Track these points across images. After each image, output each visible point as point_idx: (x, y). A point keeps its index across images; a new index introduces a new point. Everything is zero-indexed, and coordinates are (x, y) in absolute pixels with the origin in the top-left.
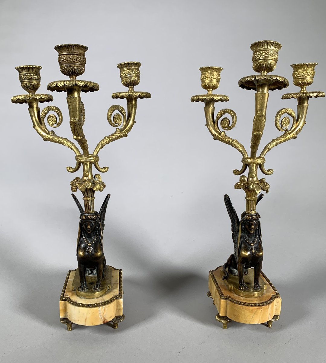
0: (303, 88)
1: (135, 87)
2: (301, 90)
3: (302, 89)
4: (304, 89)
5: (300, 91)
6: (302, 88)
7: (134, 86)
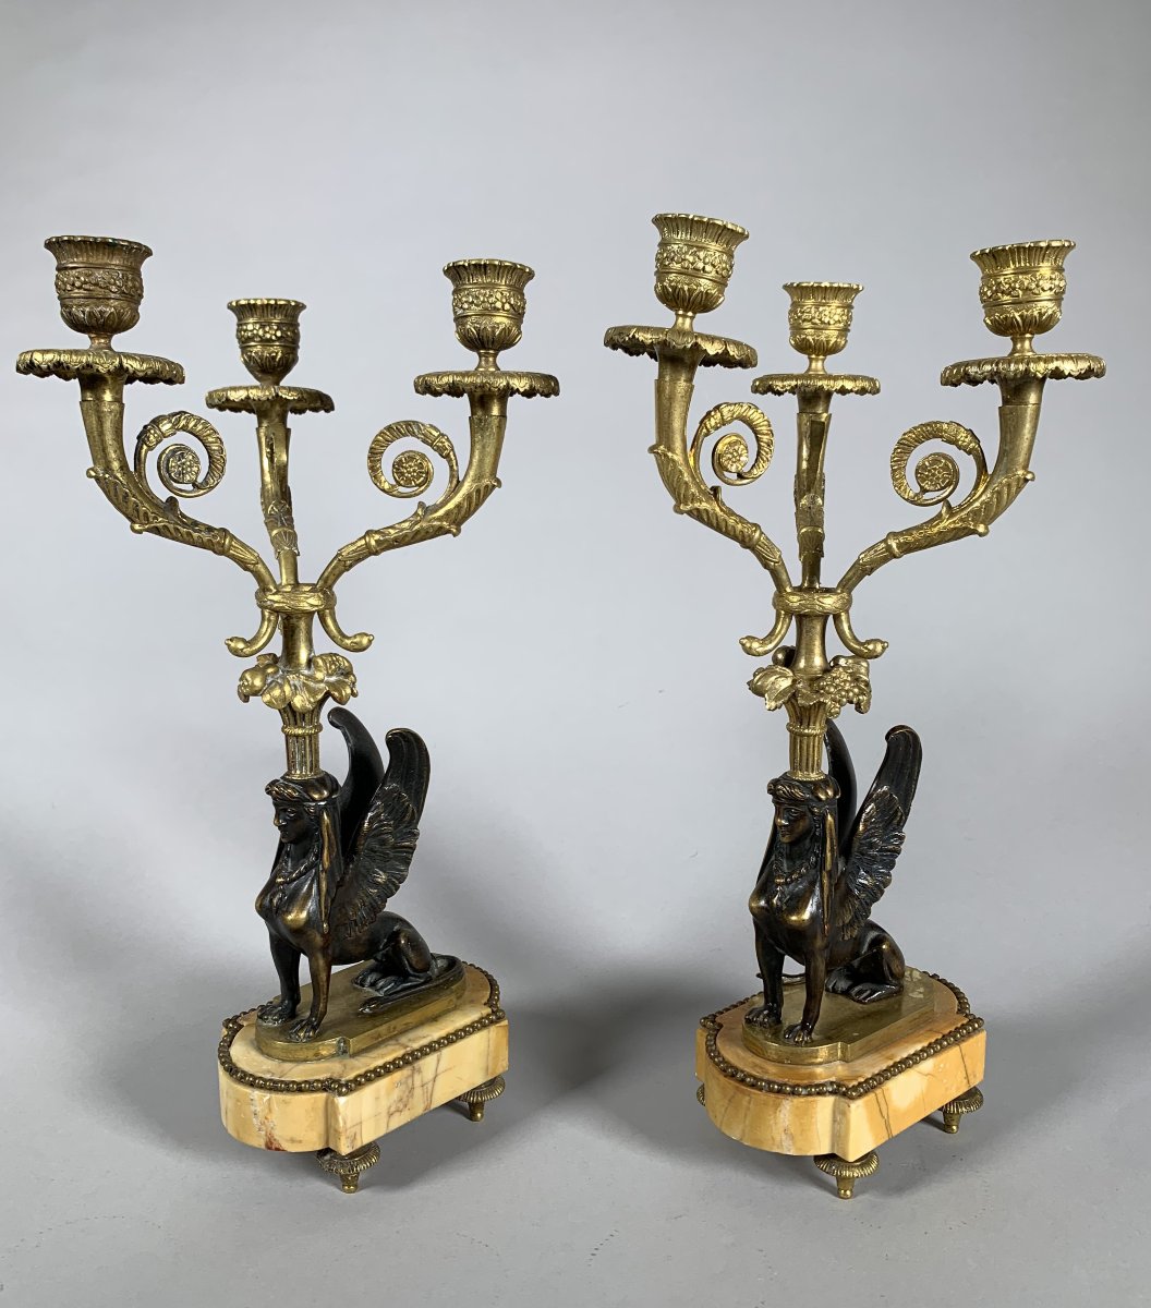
0: (1023, 340)
1: (502, 354)
2: (1014, 350)
3: (1019, 346)
4: (1027, 343)
5: (1011, 354)
6: (1015, 341)
7: (498, 351)
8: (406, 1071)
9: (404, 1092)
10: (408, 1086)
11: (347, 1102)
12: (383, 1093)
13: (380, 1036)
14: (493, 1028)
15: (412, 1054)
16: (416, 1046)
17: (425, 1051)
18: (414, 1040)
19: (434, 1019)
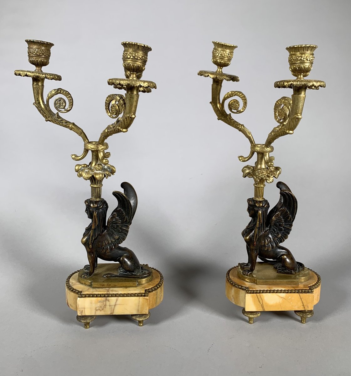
8: (104, 299)
9: (102, 305)
10: (104, 304)
11: (79, 300)
12: (93, 302)
13: (104, 285)
14: (141, 298)
15: (108, 294)
16: (111, 293)
17: (112, 296)
18: (112, 291)
19: (126, 287)
